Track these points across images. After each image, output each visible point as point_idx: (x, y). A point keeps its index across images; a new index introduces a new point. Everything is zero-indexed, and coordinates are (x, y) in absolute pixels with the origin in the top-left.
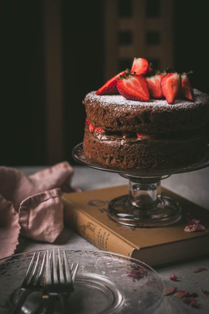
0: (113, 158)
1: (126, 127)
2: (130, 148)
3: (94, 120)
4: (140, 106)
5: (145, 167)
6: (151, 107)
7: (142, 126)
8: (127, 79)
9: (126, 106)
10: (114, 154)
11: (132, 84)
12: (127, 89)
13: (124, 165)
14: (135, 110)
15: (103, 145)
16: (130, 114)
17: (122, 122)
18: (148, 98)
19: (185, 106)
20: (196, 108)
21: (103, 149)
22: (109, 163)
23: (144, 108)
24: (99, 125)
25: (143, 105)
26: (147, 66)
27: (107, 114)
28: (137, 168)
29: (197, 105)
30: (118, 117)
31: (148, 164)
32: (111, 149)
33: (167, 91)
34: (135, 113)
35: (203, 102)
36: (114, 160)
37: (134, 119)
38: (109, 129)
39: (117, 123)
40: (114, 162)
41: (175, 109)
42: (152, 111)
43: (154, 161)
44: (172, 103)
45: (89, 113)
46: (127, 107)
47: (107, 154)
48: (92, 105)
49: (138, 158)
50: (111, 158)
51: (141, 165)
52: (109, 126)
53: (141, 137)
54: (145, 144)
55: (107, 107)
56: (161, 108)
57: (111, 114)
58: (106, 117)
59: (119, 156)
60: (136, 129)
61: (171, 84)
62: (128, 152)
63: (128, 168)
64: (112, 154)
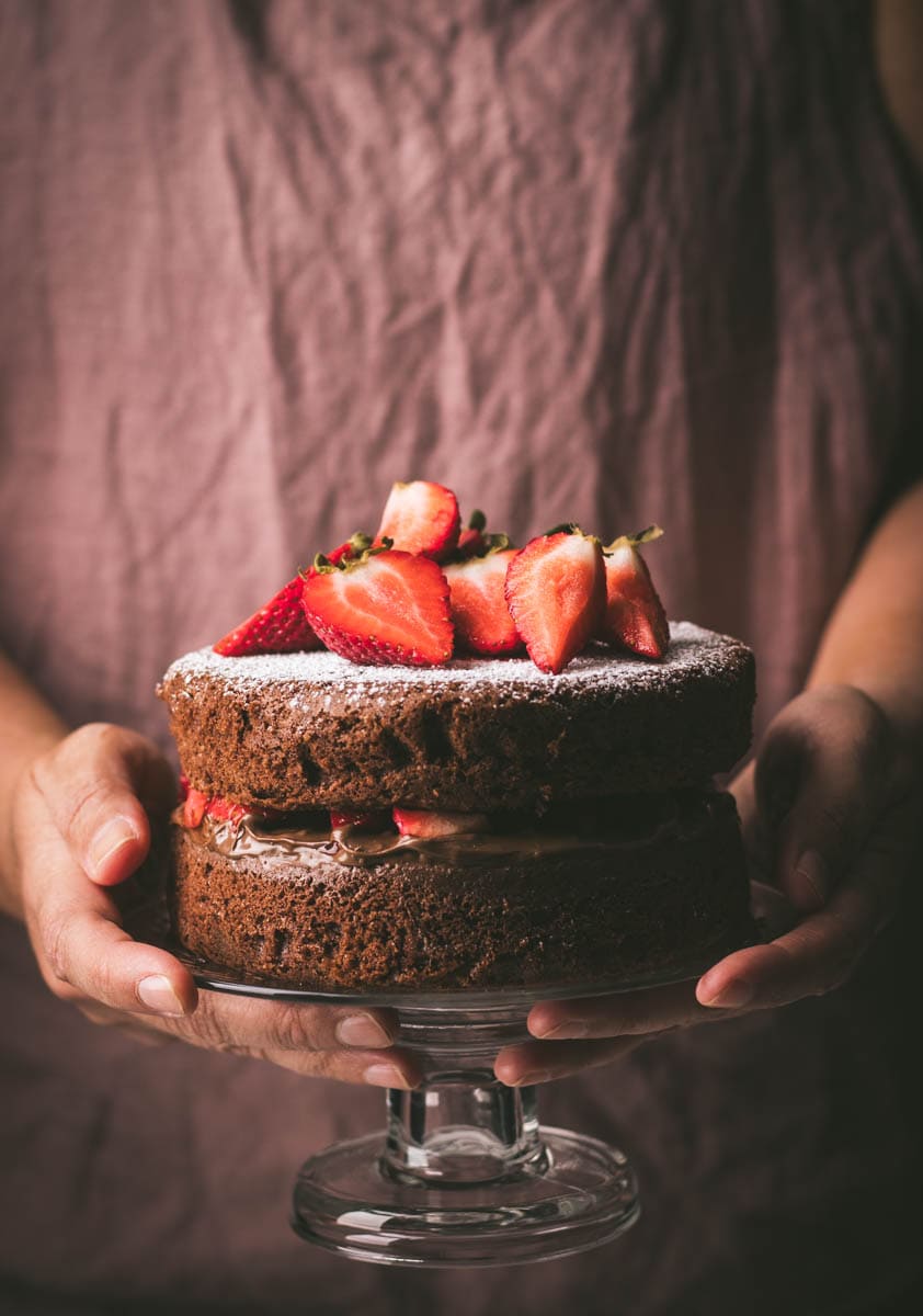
0: (291, 936)
1: (342, 785)
2: (362, 883)
3: (201, 764)
4: (406, 686)
5: (436, 973)
6: (455, 686)
7: (417, 777)
8: (350, 572)
9: (342, 687)
10: (294, 919)
11: (375, 594)
12: (350, 612)
13: (339, 967)
14: (381, 702)
15: (244, 880)
16: (358, 720)
17: (322, 763)
18: (446, 650)
19: (615, 677)
20: (673, 687)
21: (242, 897)
22: (273, 961)
23: (421, 690)
24: (225, 786)
25: (416, 681)
26: (449, 514)
27: (256, 728)
28: (398, 978)
29: (676, 674)
30: (302, 739)
31: (449, 957)
32: (277, 893)
33: (533, 615)
34: (378, 719)
35: (708, 665)
36: (295, 944)
37: (375, 744)
38: (267, 802)
39: (299, 767)
40: (292, 952)
41: (568, 692)
42: (458, 701)
43: (478, 944)
44: (559, 667)
45: (181, 736)
46: (344, 692)
47: (260, 919)
48: (192, 696)
49: (402, 932)
50: (281, 937)
51: (419, 962)
52: (265, 785)
53: (414, 832)
54: (432, 866)
55: (256, 696)
56: (500, 687)
57: (270, 729)
58: (252, 742)
59: (314, 925)
60: (386, 793)
61: (552, 582)
62: (357, 905)
63: (357, 982)
64: (283, 920)
